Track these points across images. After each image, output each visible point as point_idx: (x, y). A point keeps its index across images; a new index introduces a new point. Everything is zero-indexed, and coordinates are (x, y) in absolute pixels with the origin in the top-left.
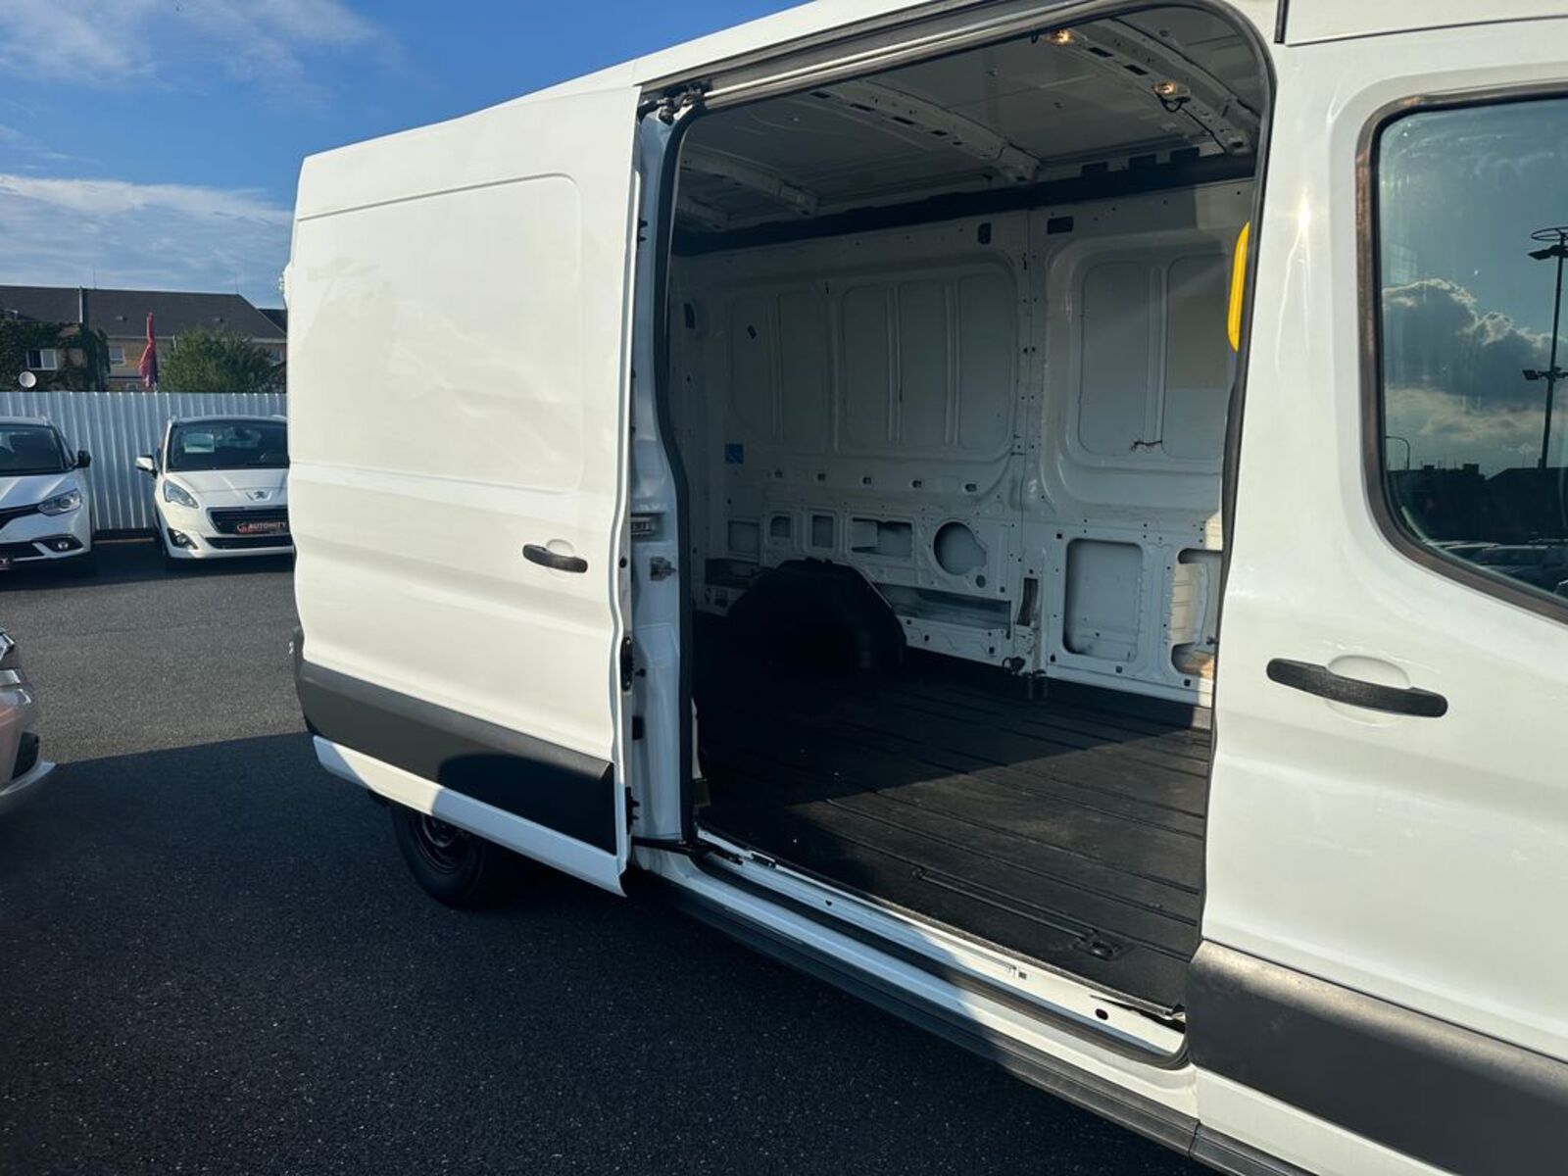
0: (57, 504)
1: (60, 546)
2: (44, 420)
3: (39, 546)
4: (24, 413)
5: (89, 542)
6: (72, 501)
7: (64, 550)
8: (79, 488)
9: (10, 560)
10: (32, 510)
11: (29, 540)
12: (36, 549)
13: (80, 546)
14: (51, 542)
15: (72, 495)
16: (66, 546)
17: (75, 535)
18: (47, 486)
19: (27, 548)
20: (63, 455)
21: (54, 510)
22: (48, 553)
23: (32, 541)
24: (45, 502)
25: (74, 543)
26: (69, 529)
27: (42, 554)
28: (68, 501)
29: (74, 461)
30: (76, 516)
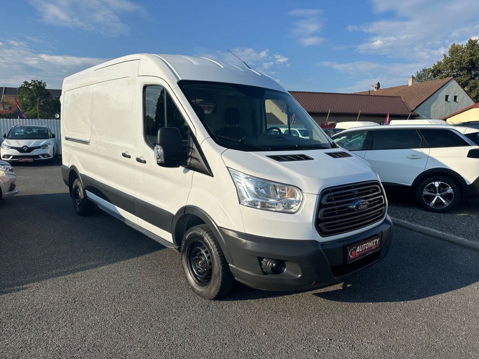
0: (45, 146)
1: (45, 156)
2: (45, 126)
3: (40, 156)
4: (40, 124)
5: (52, 155)
6: (49, 146)
7: (46, 157)
8: (51, 143)
9: (33, 159)
10: (39, 147)
11: (38, 154)
12: (39, 157)
13: (50, 156)
14: (43, 155)
15: (49, 144)
16: (47, 156)
17: (49, 154)
18: (43, 142)
19: (37, 156)
20: (48, 135)
21: (44, 148)
22: (42, 158)
23: (39, 155)
24: (42, 146)
25: (49, 156)
26: (48, 152)
27: (41, 158)
28: (48, 146)
29: (51, 136)
30: (50, 149)
